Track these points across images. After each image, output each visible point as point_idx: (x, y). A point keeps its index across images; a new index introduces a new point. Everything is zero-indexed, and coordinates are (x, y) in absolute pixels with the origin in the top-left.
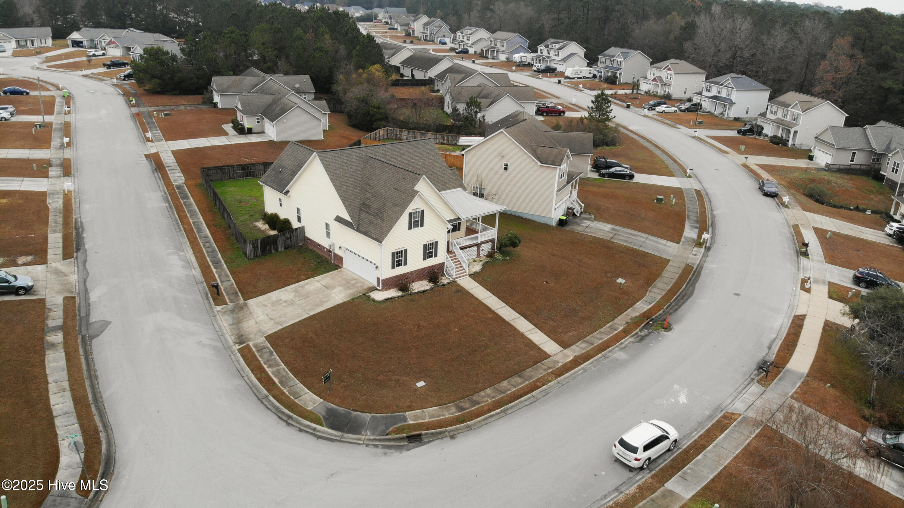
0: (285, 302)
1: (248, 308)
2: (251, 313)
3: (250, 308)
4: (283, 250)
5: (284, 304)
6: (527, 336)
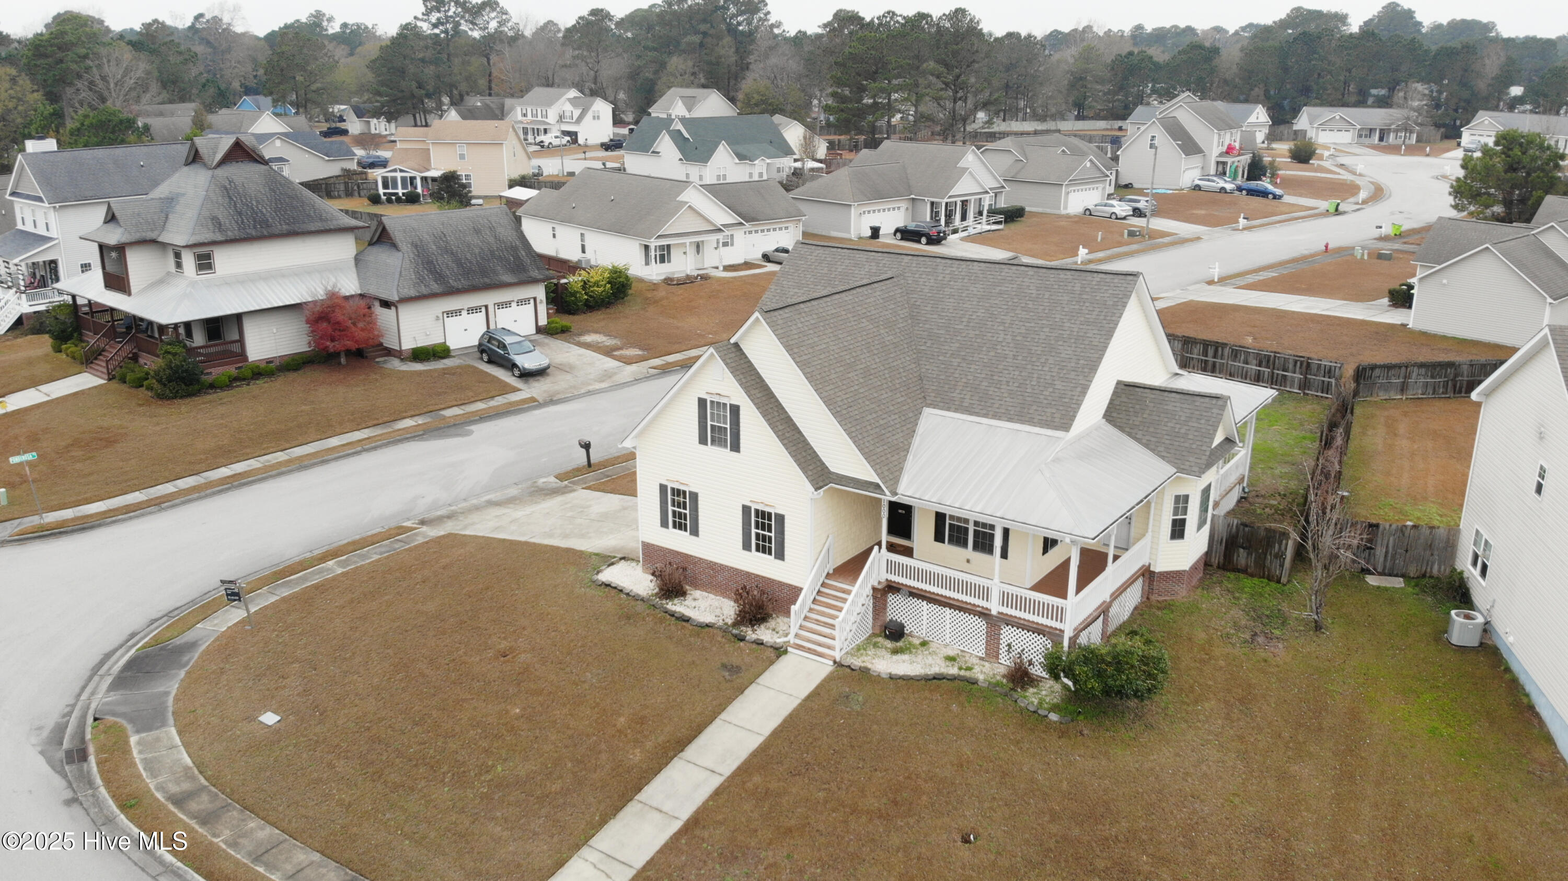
6: (575, 858)
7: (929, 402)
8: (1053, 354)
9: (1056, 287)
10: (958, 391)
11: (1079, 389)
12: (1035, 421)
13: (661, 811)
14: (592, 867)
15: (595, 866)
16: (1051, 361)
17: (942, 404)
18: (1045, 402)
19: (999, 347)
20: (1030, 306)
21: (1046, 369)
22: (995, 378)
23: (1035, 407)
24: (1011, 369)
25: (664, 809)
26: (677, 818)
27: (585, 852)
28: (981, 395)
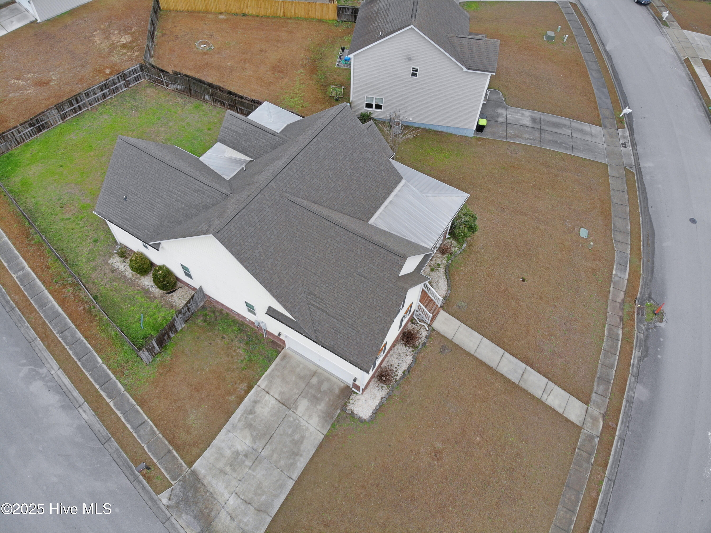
0: (246, 456)
1: (203, 484)
2: (212, 495)
3: (205, 482)
4: (184, 325)
5: (248, 463)
6: (547, 403)
7: (366, 220)
8: (367, 160)
9: (333, 135)
10: (367, 206)
11: (388, 163)
12: (393, 186)
13: (523, 374)
14: (550, 396)
15: (549, 395)
16: (370, 163)
17: (370, 216)
18: (387, 177)
19: (353, 177)
20: (338, 152)
21: (373, 167)
22: (367, 188)
23: (388, 183)
24: (366, 180)
25: (522, 373)
26: (525, 368)
27: (544, 399)
28: (373, 198)
